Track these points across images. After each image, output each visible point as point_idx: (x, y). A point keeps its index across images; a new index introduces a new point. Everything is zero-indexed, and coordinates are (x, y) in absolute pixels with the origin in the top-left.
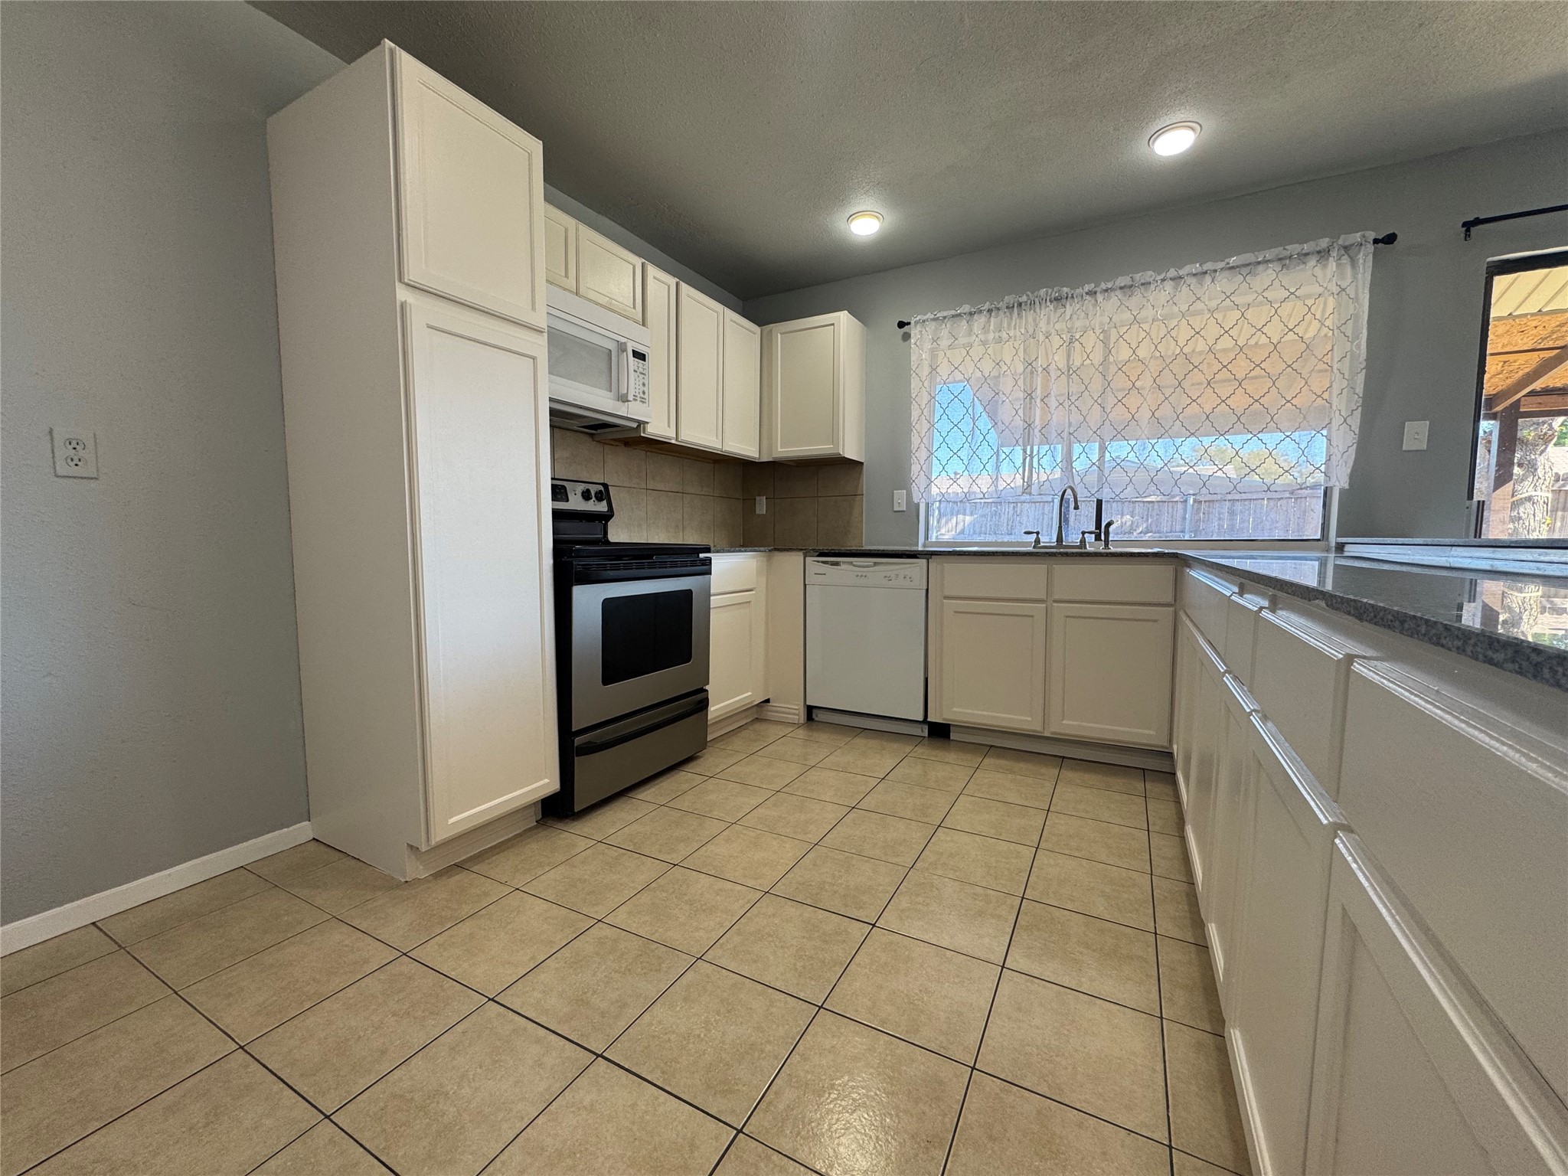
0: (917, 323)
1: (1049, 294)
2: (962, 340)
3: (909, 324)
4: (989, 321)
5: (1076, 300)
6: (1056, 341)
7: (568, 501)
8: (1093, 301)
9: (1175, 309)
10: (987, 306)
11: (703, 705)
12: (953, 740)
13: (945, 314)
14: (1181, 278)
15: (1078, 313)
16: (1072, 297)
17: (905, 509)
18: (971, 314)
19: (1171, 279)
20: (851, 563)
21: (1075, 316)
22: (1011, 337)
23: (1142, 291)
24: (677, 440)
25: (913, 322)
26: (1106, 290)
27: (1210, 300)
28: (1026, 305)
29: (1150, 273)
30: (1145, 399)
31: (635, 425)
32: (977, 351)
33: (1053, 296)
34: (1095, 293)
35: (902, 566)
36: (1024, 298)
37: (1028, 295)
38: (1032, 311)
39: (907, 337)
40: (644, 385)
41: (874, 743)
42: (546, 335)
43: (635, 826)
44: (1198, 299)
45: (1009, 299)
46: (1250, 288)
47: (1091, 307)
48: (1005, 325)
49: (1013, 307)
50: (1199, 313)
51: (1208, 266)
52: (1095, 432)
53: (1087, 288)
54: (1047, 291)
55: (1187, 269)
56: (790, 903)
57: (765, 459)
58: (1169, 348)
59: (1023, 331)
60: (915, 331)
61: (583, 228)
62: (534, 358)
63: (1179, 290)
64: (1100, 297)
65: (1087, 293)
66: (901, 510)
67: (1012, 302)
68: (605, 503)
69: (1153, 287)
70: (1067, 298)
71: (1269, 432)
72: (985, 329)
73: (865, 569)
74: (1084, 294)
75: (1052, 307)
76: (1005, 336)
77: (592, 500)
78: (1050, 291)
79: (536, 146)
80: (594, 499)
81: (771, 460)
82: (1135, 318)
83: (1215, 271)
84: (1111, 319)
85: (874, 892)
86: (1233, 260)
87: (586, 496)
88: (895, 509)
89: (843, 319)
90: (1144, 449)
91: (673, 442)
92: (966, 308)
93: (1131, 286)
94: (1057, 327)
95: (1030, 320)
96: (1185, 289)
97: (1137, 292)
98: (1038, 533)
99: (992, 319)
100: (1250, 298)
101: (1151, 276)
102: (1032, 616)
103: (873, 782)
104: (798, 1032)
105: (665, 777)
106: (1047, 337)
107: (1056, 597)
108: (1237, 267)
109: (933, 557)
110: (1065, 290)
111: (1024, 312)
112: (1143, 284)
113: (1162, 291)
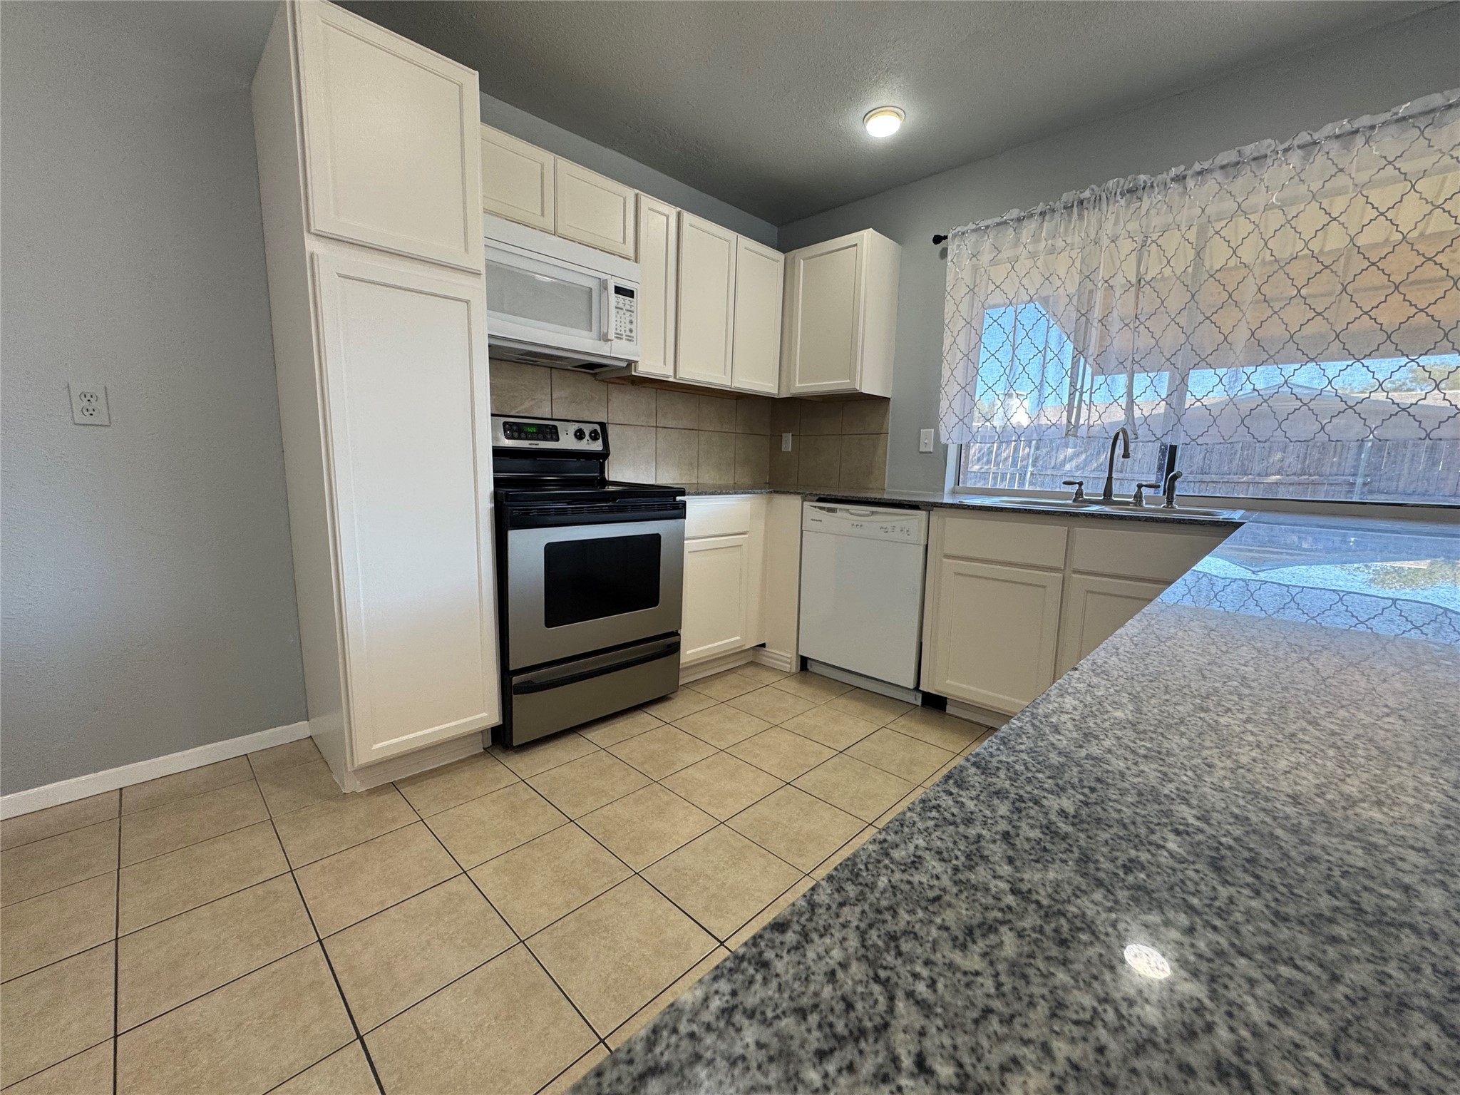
0: (954, 236)
1: (1121, 185)
2: (1006, 254)
3: (946, 237)
4: (1041, 226)
5: (1156, 190)
6: (1126, 246)
7: (558, 440)
8: (1181, 189)
9: (1303, 189)
10: (1041, 207)
11: (675, 648)
12: (949, 714)
13: (988, 222)
14: (1315, 143)
15: (1159, 206)
16: (1152, 186)
17: (932, 450)
18: (1019, 220)
19: (1299, 147)
20: (847, 511)
21: (1153, 212)
22: (1068, 245)
23: (1254, 168)
24: (675, 377)
25: (950, 236)
26: (1200, 173)
27: (1358, 171)
28: (1089, 202)
29: (1269, 141)
30: (1244, 314)
31: (624, 364)
32: (1024, 264)
33: (1126, 188)
34: (1184, 178)
35: (904, 517)
36: (1087, 194)
37: (1093, 190)
38: (1097, 210)
39: (944, 253)
40: (631, 322)
41: (854, 706)
42: (484, 277)
43: (565, 769)
44: (1341, 170)
45: (1067, 197)
46: (1429, 146)
47: (1177, 198)
48: (1062, 230)
49: (1072, 206)
50: (1340, 192)
51: (1365, 120)
52: (1168, 360)
53: (1174, 172)
54: (1118, 182)
55: (1329, 129)
56: (650, 893)
57: (784, 395)
58: (1286, 246)
59: (1083, 235)
60: (952, 246)
61: (564, 164)
62: (467, 302)
63: (1311, 160)
64: (1190, 183)
65: (1172, 180)
66: (928, 450)
67: (1071, 200)
68: (600, 441)
69: (1269, 161)
70: (1144, 188)
71: (1383, 357)
72: (1036, 238)
73: (862, 519)
74: (1168, 181)
75: (1123, 202)
76: (1060, 243)
77: (585, 440)
78: (1122, 180)
79: (471, 78)
80: (587, 437)
81: (789, 396)
82: (1239, 206)
83: (1373, 127)
84: (1203, 211)
85: (747, 898)
86: (1402, 110)
87: (579, 435)
88: (922, 450)
89: (868, 238)
90: (1236, 380)
91: (671, 379)
92: (1014, 213)
93: (1238, 163)
94: (1130, 227)
95: (1094, 221)
96: (1320, 159)
97: (1247, 172)
98: (1081, 484)
99: (1045, 223)
100: (1427, 162)
101: (1269, 146)
102: (1044, 587)
103: (828, 753)
104: (559, 1068)
105: (625, 717)
106: (1113, 241)
107: (1075, 566)
108: (1411, 117)
109: (934, 509)
110: (1142, 177)
111: (1086, 211)
112: (1254, 159)
113: (1284, 165)
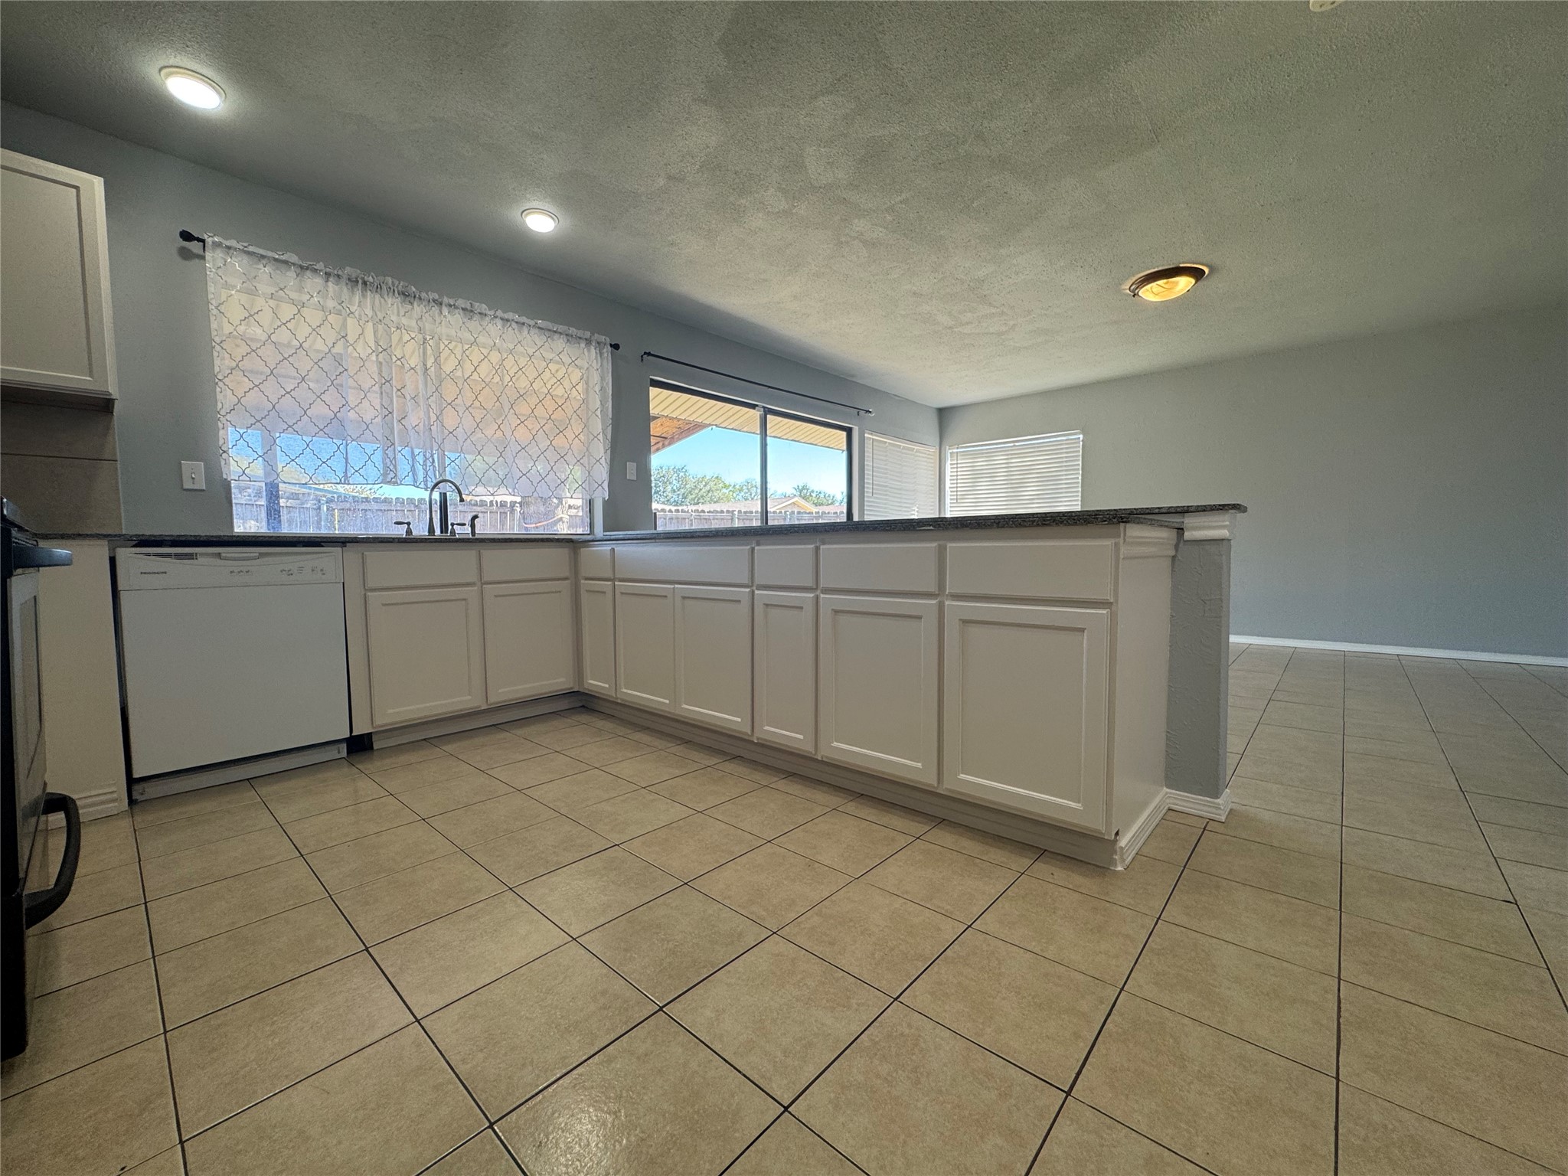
0: (214, 244)
1: (396, 285)
3: (199, 240)
4: (326, 285)
5: (423, 303)
8: (439, 311)
12: (379, 749)
13: (261, 251)
15: (427, 316)
16: (419, 298)
17: (204, 488)
18: (301, 267)
19: (500, 318)
20: (216, 556)
21: (424, 318)
23: (479, 319)
25: (209, 241)
26: (450, 305)
28: (371, 286)
29: (484, 306)
33: (400, 289)
34: (440, 303)
36: (369, 278)
37: (373, 277)
38: (379, 295)
39: (197, 256)
45: (352, 271)
46: (550, 348)
47: (437, 315)
53: (432, 295)
60: (210, 254)
63: (506, 329)
64: (445, 309)
65: (433, 301)
66: (196, 487)
69: (487, 318)
70: (414, 297)
72: (323, 293)
73: (244, 563)
75: (400, 300)
86: (539, 323)
88: (186, 486)
89: (99, 188)
93: (471, 311)
95: (377, 303)
96: (510, 330)
97: (475, 318)
99: (330, 284)
100: (551, 356)
102: (465, 600)
108: (542, 328)
109: (348, 544)
111: (369, 291)
113: (495, 325)
